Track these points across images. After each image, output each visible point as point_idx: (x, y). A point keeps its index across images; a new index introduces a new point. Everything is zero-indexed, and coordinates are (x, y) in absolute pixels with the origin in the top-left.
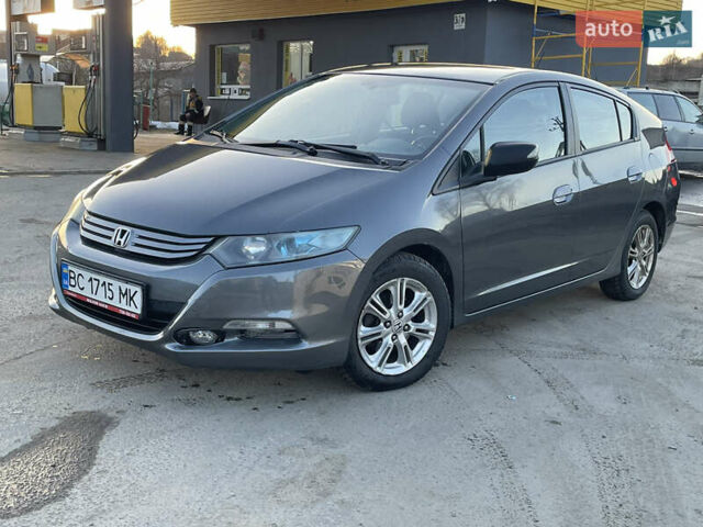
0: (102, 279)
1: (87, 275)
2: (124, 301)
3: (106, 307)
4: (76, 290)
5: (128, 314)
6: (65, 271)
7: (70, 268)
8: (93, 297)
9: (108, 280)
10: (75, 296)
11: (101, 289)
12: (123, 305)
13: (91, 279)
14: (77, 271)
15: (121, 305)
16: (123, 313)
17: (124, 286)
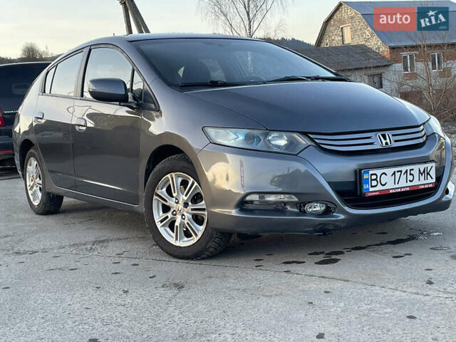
0: (404, 169)
1: (390, 171)
2: (422, 178)
3: (408, 189)
4: (379, 188)
5: (426, 186)
6: (365, 176)
7: (371, 172)
8: (397, 186)
9: (409, 168)
10: (378, 193)
11: (403, 177)
12: (423, 181)
13: (394, 173)
14: (379, 172)
15: (420, 182)
16: (423, 187)
17: (422, 167)
